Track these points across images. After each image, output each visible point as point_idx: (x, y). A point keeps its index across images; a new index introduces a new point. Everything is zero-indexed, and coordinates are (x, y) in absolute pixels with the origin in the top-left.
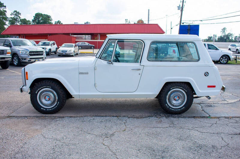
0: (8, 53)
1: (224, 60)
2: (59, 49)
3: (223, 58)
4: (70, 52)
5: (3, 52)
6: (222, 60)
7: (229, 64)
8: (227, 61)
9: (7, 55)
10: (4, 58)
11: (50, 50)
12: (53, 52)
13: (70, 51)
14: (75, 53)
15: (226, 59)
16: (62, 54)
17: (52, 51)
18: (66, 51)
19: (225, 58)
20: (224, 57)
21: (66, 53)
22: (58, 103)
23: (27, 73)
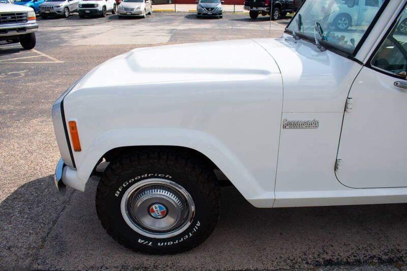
0: (31, 19)
2: (120, 5)
4: (139, 10)
5: (21, 17)
9: (29, 22)
10: (24, 29)
11: (105, 7)
12: (109, 11)
13: (139, 8)
14: (147, 12)
16: (126, 14)
17: (107, 10)
18: (132, 9)
21: (133, 12)
22: (198, 225)
23: (72, 126)
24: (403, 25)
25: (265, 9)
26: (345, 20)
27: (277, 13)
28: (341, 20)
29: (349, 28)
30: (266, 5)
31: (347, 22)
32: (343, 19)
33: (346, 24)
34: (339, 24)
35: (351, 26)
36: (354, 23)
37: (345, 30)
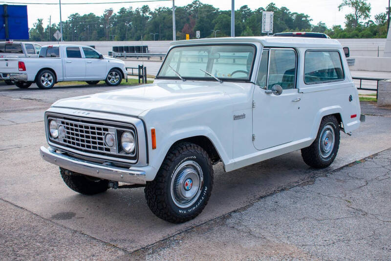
1: (114, 77)
3: (111, 74)
6: (110, 79)
7: (124, 85)
8: (120, 81)
15: (118, 76)
19: (116, 75)
20: (114, 73)
22: (206, 190)
23: (153, 132)
24: (110, 76)
26: (49, 76)
28: (44, 76)
29: (56, 85)
31: (51, 78)
33: (50, 81)
34: (43, 81)
36: (59, 78)
37: (51, 88)
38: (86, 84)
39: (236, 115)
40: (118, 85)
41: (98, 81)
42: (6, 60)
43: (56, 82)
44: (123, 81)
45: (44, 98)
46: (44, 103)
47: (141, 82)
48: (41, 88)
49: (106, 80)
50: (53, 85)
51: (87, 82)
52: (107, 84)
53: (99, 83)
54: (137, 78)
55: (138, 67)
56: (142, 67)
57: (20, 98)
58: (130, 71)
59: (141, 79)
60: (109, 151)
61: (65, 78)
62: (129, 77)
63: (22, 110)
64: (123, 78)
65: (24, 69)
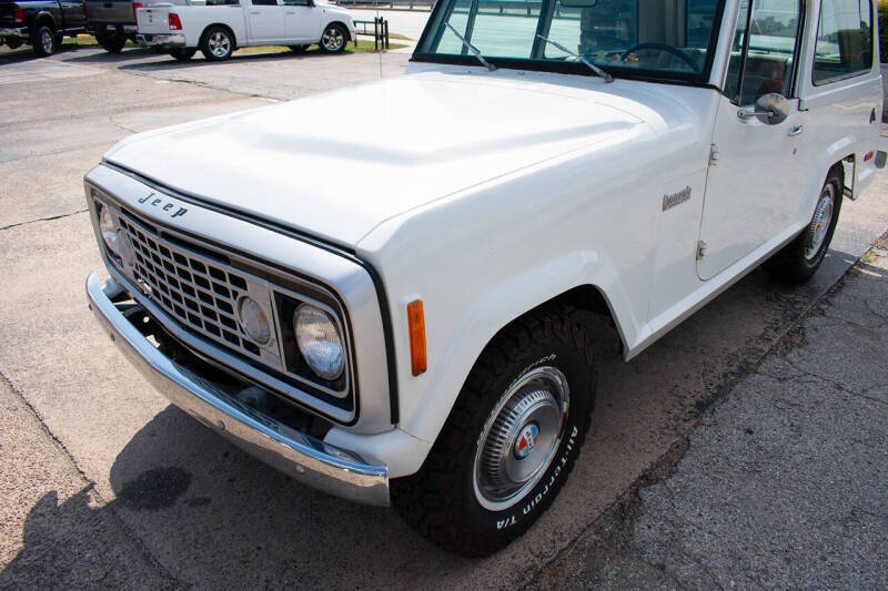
1: (333, 39)
3: (329, 33)
6: (326, 41)
7: (351, 53)
8: (344, 45)
15: (340, 37)
19: (337, 34)
20: (333, 31)
22: (574, 435)
23: (415, 312)
24: (327, 37)
25: (17, 32)
26: (222, 38)
27: (47, 39)
28: (214, 39)
29: (234, 54)
30: (19, 21)
31: (226, 41)
32: (218, 37)
33: (225, 46)
34: (213, 48)
35: (236, 49)
36: (239, 41)
37: (228, 59)
38: (287, 49)
39: (671, 193)
40: (341, 51)
41: (308, 46)
42: (149, 11)
43: (234, 47)
44: (350, 46)
45: (211, 79)
46: (208, 90)
47: (379, 47)
48: (210, 59)
49: (320, 44)
50: (230, 53)
51: (289, 46)
52: (322, 51)
53: (310, 48)
54: (373, 39)
55: (374, 20)
56: (381, 21)
57: (170, 80)
58: (360, 27)
59: (380, 42)
60: (258, 353)
61: (250, 41)
62: (359, 38)
63: (165, 106)
64: (350, 39)
65: (179, 27)
